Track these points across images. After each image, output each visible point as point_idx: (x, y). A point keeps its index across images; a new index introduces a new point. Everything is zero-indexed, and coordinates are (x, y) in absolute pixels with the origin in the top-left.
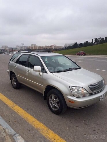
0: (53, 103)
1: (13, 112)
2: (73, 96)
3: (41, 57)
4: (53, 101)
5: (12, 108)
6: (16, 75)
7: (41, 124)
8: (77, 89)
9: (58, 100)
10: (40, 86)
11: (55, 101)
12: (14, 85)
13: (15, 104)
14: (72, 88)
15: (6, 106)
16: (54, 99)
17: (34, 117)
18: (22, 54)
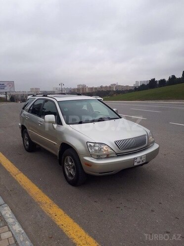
0: (69, 169)
1: (13, 181)
2: (91, 156)
3: (58, 102)
4: (69, 165)
5: (14, 176)
6: (29, 130)
7: (46, 196)
8: (98, 146)
9: (74, 164)
10: (55, 144)
11: (71, 165)
12: (27, 145)
13: (20, 172)
14: (90, 145)
15: (7, 173)
16: (70, 163)
17: (40, 188)
18: (37, 98)
